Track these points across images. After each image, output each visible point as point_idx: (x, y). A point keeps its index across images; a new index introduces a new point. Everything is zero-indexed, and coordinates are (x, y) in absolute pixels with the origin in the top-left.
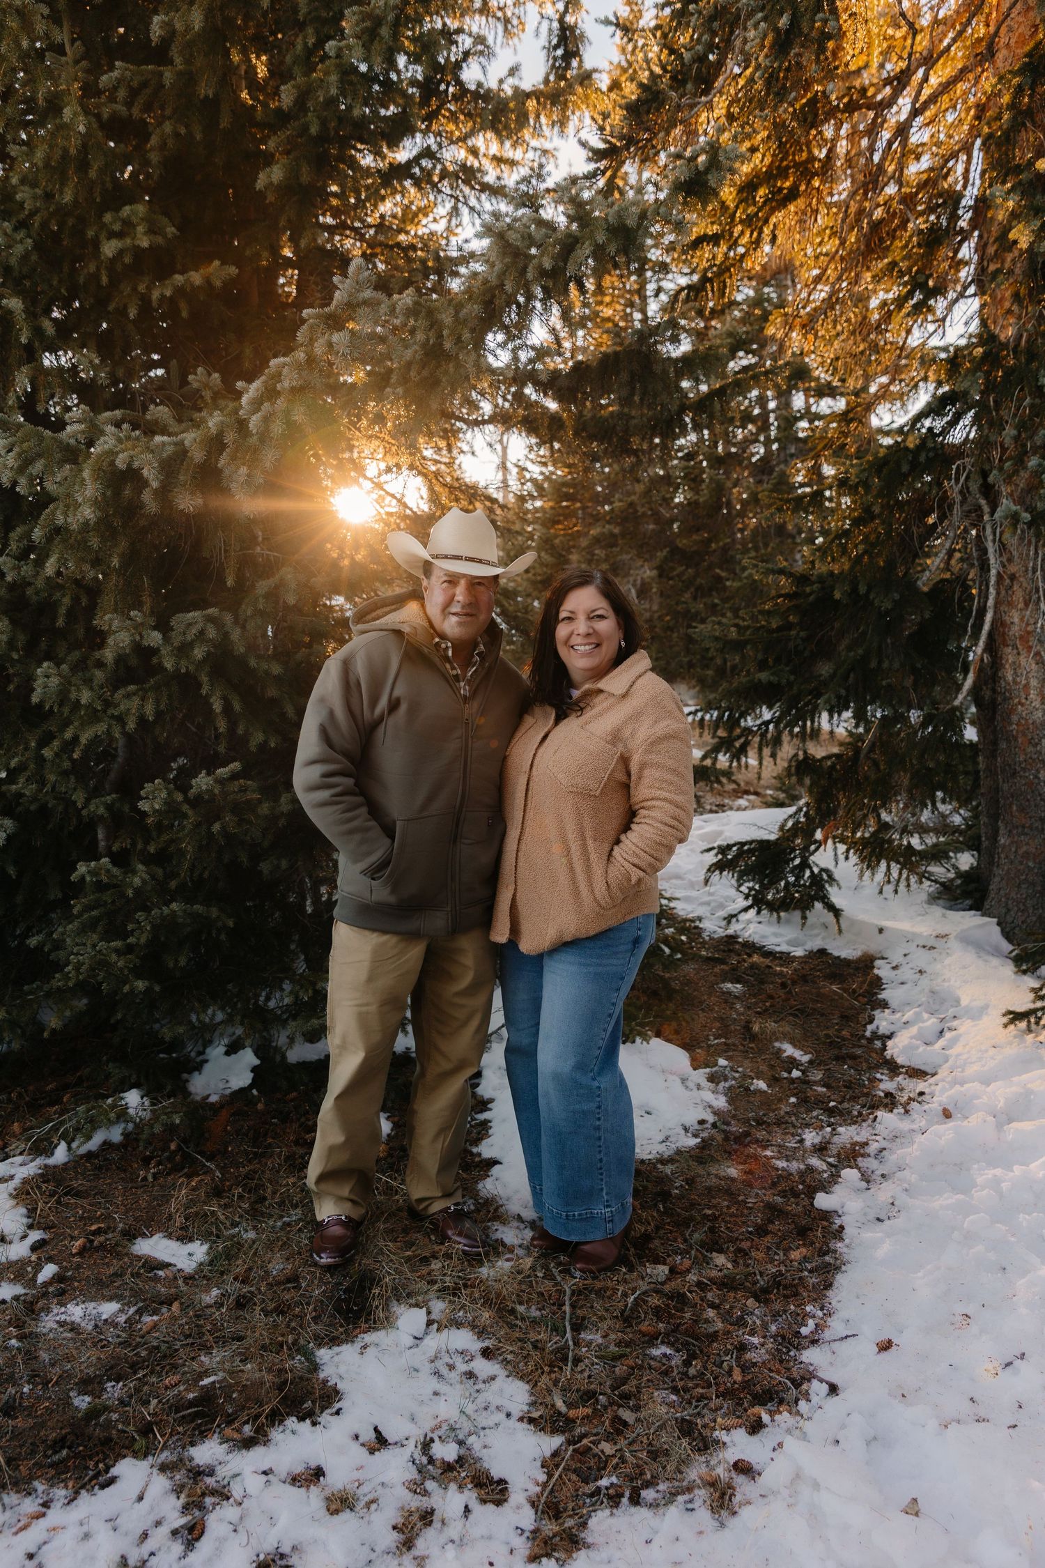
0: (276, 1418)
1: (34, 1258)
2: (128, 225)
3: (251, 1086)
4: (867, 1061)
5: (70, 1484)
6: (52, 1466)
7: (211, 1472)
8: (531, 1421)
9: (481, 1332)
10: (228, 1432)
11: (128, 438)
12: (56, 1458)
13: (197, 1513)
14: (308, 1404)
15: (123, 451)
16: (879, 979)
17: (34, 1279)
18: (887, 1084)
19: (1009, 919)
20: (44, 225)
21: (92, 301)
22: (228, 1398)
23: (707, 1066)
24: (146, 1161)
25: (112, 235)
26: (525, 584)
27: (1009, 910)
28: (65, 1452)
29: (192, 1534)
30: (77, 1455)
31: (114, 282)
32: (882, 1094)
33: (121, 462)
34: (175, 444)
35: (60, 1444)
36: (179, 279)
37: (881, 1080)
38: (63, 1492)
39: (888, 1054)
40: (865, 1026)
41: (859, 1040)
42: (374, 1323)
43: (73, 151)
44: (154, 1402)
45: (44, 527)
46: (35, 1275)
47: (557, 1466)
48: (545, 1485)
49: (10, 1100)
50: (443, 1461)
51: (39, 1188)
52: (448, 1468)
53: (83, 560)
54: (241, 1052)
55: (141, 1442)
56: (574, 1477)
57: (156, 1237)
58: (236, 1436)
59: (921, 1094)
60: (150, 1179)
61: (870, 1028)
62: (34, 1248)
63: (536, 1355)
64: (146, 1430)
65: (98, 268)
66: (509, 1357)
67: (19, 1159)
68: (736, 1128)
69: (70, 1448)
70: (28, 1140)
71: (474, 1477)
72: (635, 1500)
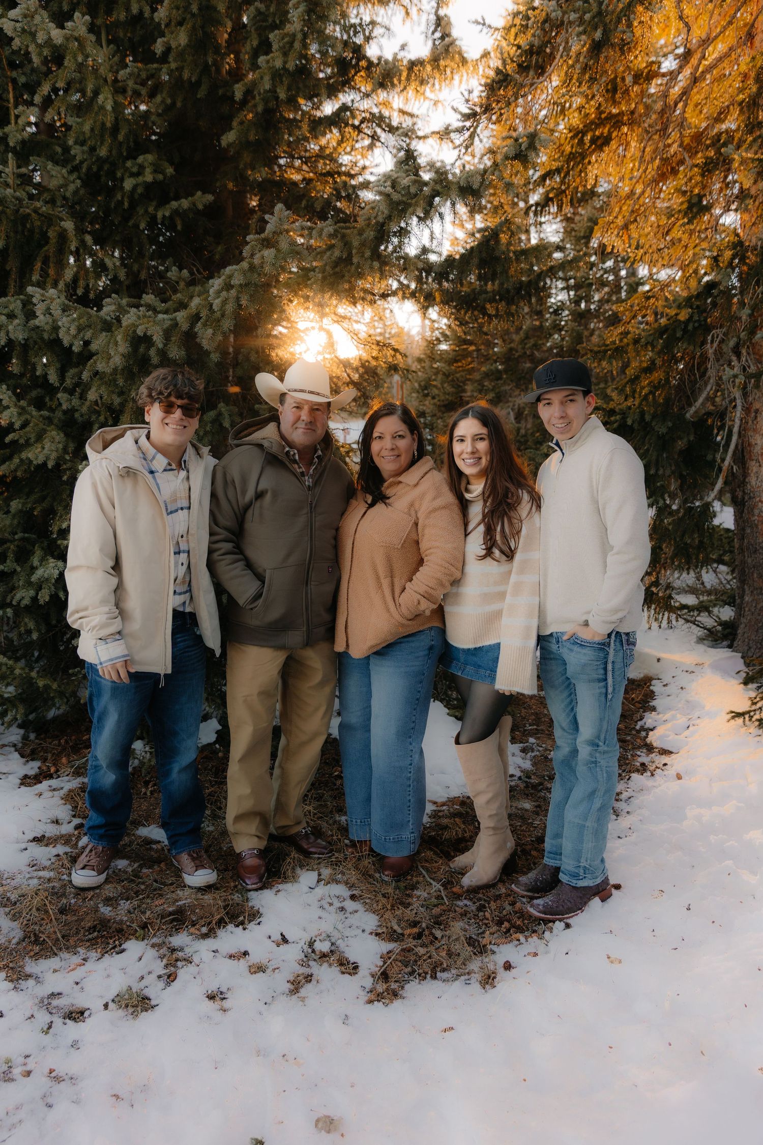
0: (221, 923)
1: (76, 833)
2: (142, 167)
3: (215, 743)
4: (632, 743)
5: (99, 950)
6: (88, 941)
7: (182, 949)
8: (377, 934)
9: (351, 887)
10: (192, 930)
11: (145, 316)
12: (90, 936)
13: (172, 969)
14: (241, 918)
15: (141, 324)
16: (653, 692)
17: (76, 844)
18: (644, 758)
19: (750, 654)
20: (89, 169)
21: (120, 219)
22: (193, 912)
23: (521, 742)
24: (146, 783)
25: (133, 175)
26: (432, 407)
27: (750, 648)
28: (96, 934)
29: (171, 978)
30: (102, 937)
31: (133, 205)
32: (638, 764)
33: (140, 332)
34: (171, 320)
35: (93, 929)
36: (174, 204)
37: (639, 756)
38: (95, 954)
39: (648, 740)
40: (636, 722)
41: (631, 731)
42: (285, 879)
43: (109, 125)
44: (148, 913)
45: (89, 371)
46: (77, 842)
47: (390, 958)
48: (381, 967)
49: (59, 745)
50: (321, 952)
51: (79, 795)
52: (324, 956)
53: (113, 392)
54: (209, 721)
55: (140, 932)
56: (400, 964)
57: (152, 827)
58: (197, 932)
59: (665, 765)
60: (149, 794)
61: (640, 723)
62: (76, 828)
63: (384, 901)
64: (144, 926)
65: (123, 197)
66: (367, 901)
67: (66, 778)
68: (534, 780)
69: (99, 932)
70: (72, 767)
71: (338, 960)
72: (434, 977)
